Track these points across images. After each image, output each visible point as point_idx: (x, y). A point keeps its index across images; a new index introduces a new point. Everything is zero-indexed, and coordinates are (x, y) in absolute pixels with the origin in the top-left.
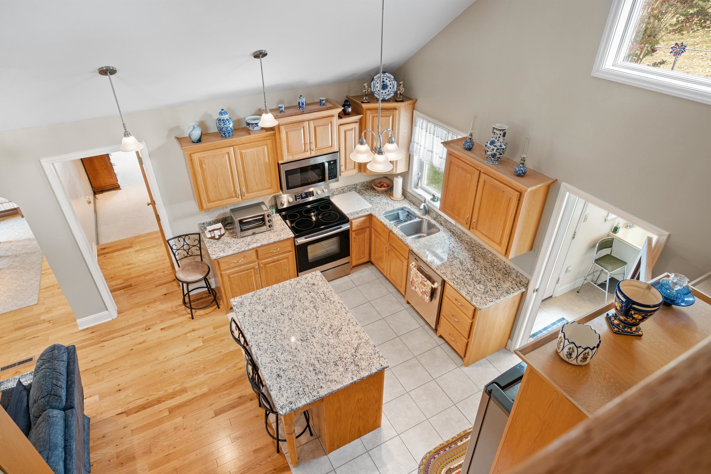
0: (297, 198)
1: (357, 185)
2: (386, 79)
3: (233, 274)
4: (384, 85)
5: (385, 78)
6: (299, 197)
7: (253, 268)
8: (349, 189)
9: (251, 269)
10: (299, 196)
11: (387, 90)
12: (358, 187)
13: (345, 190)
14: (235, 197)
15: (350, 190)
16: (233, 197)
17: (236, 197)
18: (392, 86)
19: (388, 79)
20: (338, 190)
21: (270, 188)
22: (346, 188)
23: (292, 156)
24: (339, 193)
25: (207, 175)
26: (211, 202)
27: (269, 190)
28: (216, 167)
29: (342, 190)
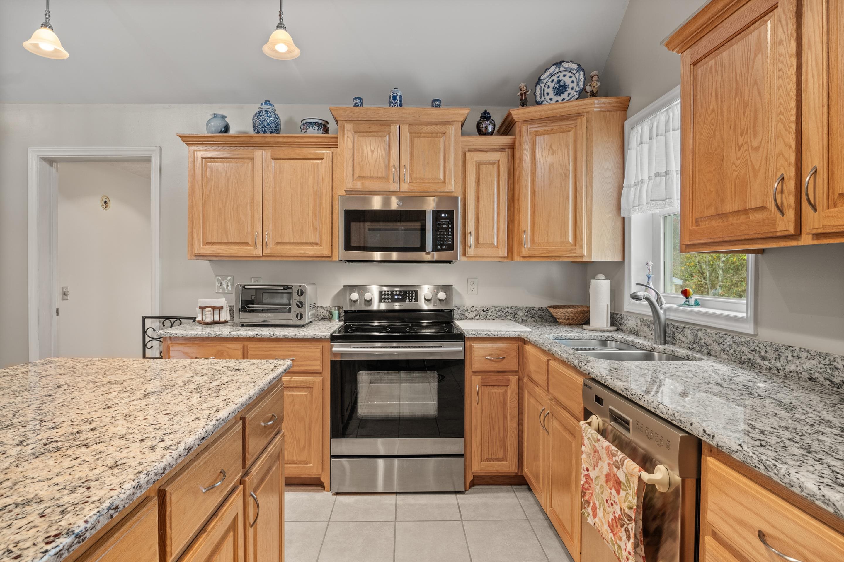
0: (383, 297)
1: (518, 309)
2: (564, 76)
4: (560, 87)
5: (562, 74)
6: (387, 297)
8: (499, 313)
10: (388, 295)
11: (566, 93)
12: (520, 313)
13: (489, 313)
14: (250, 246)
15: (501, 316)
16: (247, 244)
17: (253, 244)
18: (575, 85)
19: (568, 74)
20: (474, 309)
21: (317, 244)
22: (491, 310)
23: (363, 183)
24: (476, 316)
25: (210, 191)
26: (208, 243)
27: (315, 247)
28: (228, 179)
29: (483, 311)
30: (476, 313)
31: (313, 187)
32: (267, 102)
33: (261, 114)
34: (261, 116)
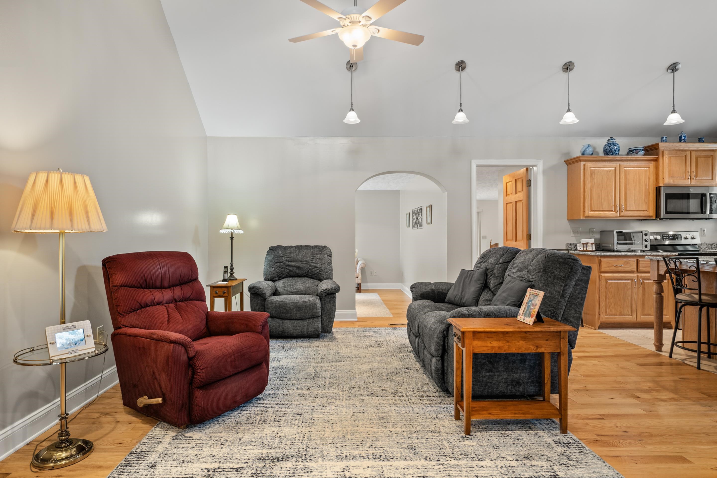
0: (664, 238)
3: (611, 279)
7: (630, 279)
9: (628, 279)
10: (666, 237)
13: (713, 246)
14: (613, 212)
16: (612, 211)
17: (615, 211)
20: (705, 244)
21: (646, 210)
22: (714, 244)
23: (673, 180)
24: (706, 247)
25: (594, 184)
26: (593, 211)
27: (646, 212)
28: (603, 178)
29: (710, 245)
30: (706, 246)
31: (644, 182)
32: (611, 139)
33: (610, 145)
34: (610, 146)
